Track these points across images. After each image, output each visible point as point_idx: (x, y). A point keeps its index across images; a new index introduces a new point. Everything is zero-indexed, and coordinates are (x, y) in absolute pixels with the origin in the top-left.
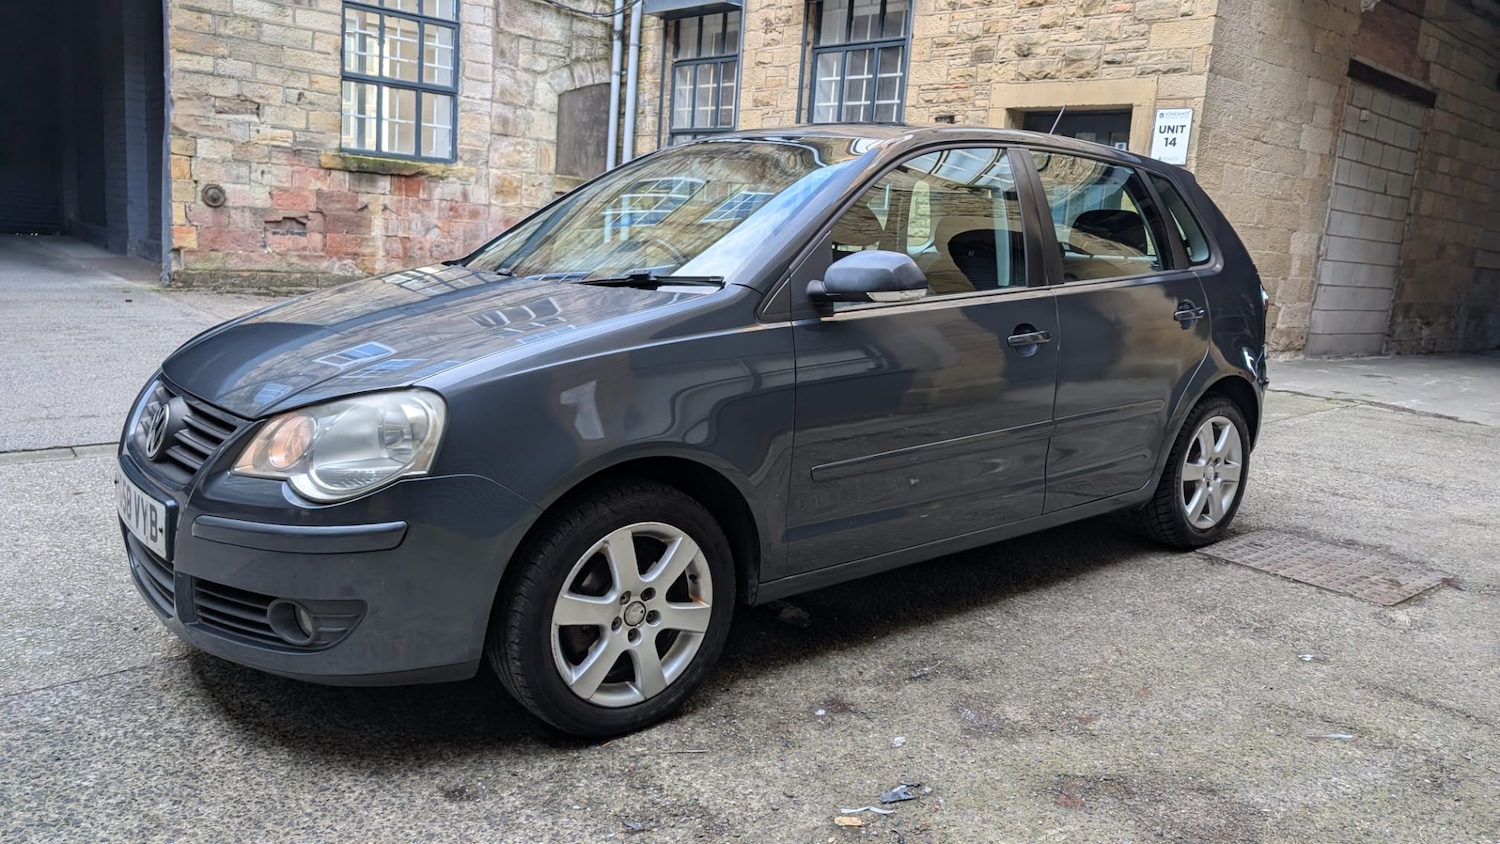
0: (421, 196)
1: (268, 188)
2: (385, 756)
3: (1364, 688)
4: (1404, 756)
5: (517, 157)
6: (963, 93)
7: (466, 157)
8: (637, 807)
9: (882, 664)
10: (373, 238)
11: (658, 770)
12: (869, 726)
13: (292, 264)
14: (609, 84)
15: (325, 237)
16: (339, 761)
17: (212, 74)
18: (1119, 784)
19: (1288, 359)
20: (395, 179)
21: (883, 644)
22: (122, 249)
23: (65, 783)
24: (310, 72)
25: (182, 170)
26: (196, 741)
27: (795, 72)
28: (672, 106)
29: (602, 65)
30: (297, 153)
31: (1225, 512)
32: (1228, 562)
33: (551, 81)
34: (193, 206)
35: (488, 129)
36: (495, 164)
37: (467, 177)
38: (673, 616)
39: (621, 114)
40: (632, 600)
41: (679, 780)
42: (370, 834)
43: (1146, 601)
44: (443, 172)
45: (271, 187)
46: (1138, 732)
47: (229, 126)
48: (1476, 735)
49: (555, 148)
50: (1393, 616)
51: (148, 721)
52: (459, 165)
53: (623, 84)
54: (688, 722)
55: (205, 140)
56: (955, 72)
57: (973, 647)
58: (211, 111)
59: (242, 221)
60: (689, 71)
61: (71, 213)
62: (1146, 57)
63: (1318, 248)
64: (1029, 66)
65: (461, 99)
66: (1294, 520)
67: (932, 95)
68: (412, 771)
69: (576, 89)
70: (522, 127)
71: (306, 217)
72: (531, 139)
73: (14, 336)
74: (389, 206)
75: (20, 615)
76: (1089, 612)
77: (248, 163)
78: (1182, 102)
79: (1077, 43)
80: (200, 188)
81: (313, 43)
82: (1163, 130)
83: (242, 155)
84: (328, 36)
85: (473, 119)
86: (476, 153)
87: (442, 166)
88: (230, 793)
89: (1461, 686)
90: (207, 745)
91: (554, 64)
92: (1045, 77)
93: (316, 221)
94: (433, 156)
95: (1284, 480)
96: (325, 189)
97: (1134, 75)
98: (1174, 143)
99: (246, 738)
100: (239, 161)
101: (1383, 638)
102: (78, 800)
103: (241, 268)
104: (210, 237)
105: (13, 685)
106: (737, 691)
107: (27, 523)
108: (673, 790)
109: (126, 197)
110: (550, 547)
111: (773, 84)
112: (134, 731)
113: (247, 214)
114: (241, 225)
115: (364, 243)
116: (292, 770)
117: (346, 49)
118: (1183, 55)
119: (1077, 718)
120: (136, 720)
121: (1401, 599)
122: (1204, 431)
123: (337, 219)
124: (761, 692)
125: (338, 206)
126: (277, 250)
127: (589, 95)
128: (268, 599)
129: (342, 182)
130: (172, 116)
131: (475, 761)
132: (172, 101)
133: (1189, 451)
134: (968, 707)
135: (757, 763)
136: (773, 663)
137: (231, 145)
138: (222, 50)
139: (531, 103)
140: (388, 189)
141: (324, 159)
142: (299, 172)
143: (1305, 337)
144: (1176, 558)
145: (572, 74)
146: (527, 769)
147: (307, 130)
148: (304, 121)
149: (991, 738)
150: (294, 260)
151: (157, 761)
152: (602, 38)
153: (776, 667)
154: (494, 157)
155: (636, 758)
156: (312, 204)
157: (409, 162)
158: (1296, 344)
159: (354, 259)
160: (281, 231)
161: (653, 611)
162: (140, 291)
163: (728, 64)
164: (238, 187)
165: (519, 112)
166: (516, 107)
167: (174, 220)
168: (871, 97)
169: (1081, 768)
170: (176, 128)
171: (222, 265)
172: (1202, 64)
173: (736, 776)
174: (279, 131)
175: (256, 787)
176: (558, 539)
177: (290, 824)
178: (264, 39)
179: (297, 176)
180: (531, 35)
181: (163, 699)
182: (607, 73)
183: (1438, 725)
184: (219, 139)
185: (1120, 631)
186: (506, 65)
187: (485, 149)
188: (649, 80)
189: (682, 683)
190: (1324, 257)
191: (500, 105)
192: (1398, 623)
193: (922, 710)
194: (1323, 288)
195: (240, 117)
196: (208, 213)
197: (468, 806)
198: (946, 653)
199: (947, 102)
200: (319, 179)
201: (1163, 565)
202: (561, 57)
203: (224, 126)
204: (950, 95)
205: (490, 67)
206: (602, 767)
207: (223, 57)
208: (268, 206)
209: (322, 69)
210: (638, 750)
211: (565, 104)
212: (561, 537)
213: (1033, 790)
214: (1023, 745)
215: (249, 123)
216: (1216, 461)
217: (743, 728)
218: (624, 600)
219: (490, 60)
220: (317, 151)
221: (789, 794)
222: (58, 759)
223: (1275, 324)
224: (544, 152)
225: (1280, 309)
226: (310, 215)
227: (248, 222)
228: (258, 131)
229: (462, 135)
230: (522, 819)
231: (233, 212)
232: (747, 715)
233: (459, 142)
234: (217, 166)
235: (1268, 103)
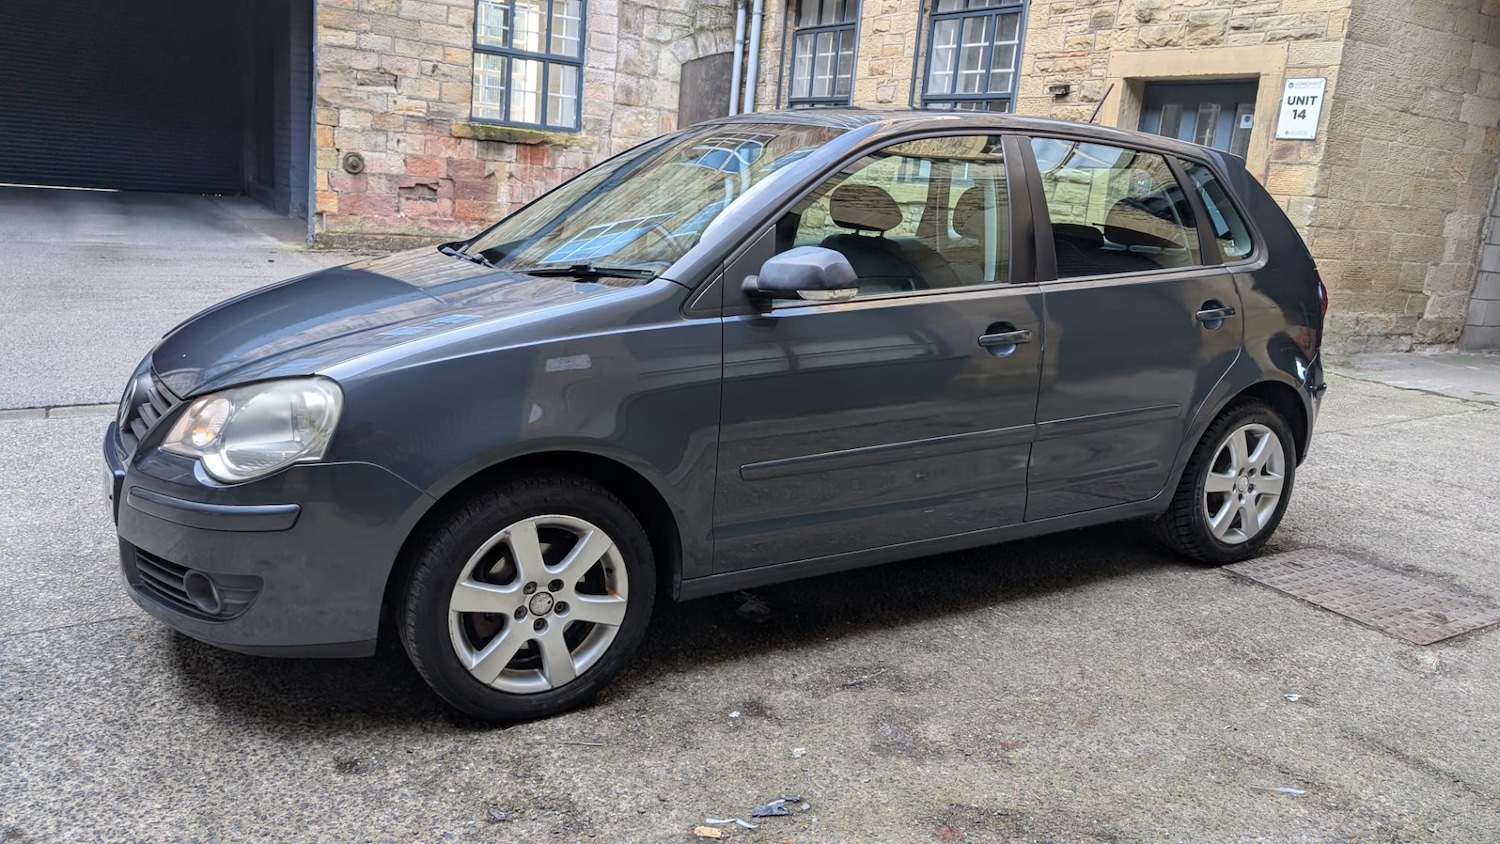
0: (545, 165)
1: (403, 155)
2: (301, 722)
3: (1346, 737)
4: (1356, 820)
5: (639, 127)
6: (1080, 62)
7: (590, 126)
8: (510, 796)
9: (822, 668)
10: (499, 204)
11: (546, 760)
12: (777, 733)
13: (422, 228)
14: (732, 53)
15: (454, 203)
16: (257, 723)
17: (354, 49)
18: (1013, 820)
19: (1436, 353)
20: (521, 148)
21: (833, 647)
22: (285, 211)
23: (17, 723)
24: (444, 45)
25: (326, 139)
26: (143, 692)
27: (911, 40)
28: (792, 75)
29: (726, 34)
30: (430, 122)
31: (1261, 527)
32: (1253, 582)
33: (675, 51)
34: (335, 172)
35: (612, 99)
36: (618, 133)
37: (589, 146)
38: (584, 608)
39: (742, 84)
40: (538, 590)
41: (563, 772)
42: (252, 797)
43: (1140, 620)
44: (567, 141)
45: (405, 155)
46: (1061, 765)
47: (369, 97)
48: (1455, 805)
49: (677, 117)
50: (1420, 657)
51: (113, 669)
52: (583, 134)
53: (745, 53)
54: (599, 712)
55: (347, 110)
56: (1072, 40)
57: (925, 657)
58: (353, 83)
59: (378, 187)
60: (809, 39)
61: (250, 176)
62: (1277, 22)
63: (1480, 231)
64: (1151, 32)
65: (586, 69)
66: (1355, 539)
67: (1048, 64)
68: (318, 738)
69: (699, 59)
70: (645, 96)
71: (437, 184)
72: (654, 108)
73: (158, 293)
74: (515, 174)
75: (49, 560)
76: (1069, 628)
77: (385, 132)
78: (1315, 70)
79: (1202, 7)
80: (342, 156)
81: (447, 17)
82: (1291, 101)
83: (380, 124)
84: (461, 10)
85: (597, 89)
86: (599, 122)
87: (566, 135)
88: (149, 746)
89: (1465, 745)
90: (151, 698)
91: (678, 33)
92: (1167, 44)
93: (445, 188)
94: (559, 125)
95: (1367, 491)
96: (455, 157)
97: (1263, 42)
98: (1303, 115)
99: (187, 694)
100: (377, 130)
101: (1397, 683)
102: (20, 740)
103: (376, 232)
104: (349, 201)
105: (16, 626)
106: (662, 684)
107: (94, 472)
108: (552, 782)
109: (289, 162)
110: (448, 535)
111: (890, 53)
112: (96, 678)
113: (384, 181)
114: (378, 191)
115: (490, 209)
116: (213, 728)
117: (479, 22)
118: (1318, 20)
119: (1001, 743)
120: (101, 668)
121: (1442, 638)
122: (1236, 440)
123: (466, 186)
124: (684, 690)
125: (467, 173)
126: (409, 215)
127: (712, 65)
128: (184, 570)
129: (470, 150)
130: (318, 88)
131: (380, 735)
132: (319, 74)
133: (1214, 460)
134: (890, 722)
135: (646, 762)
136: (709, 658)
137: (370, 116)
138: (365, 26)
139: (654, 73)
140: (515, 157)
141: (454, 128)
142: (430, 140)
143: (1460, 329)
144: (1197, 573)
145: (696, 43)
146: (424, 746)
147: (440, 100)
148: (438, 92)
149: (898, 757)
150: (425, 224)
151: (102, 709)
152: (726, 6)
153: (712, 663)
154: (617, 127)
155: (529, 746)
156: (443, 171)
157: (534, 131)
158: (1448, 336)
159: (480, 225)
160: (414, 197)
161: (564, 603)
162: (285, 252)
163: (847, 34)
164: (376, 155)
165: (642, 82)
166: (639, 76)
167: (318, 186)
168: (987, 66)
169: (978, 800)
170: (322, 100)
171: (359, 228)
172: (1338, 29)
173: (619, 773)
174: (414, 102)
175: (174, 742)
176: (456, 527)
177: (187, 782)
178: (403, 14)
179: (429, 144)
180: (656, 5)
181: (136, 649)
182: (730, 42)
183: (1414, 788)
184: (360, 109)
185: (1093, 651)
186: (630, 36)
187: (608, 118)
188: (771, 49)
189: (593, 675)
190: (1487, 241)
191: (624, 75)
192: (1422, 665)
193: (840, 720)
194: (1485, 275)
195: (379, 89)
196: (348, 179)
197: (353, 779)
198: (894, 662)
199: (1063, 71)
200: (449, 147)
201: (1177, 581)
202: (685, 27)
203: (364, 97)
204: (1067, 64)
205: (615, 37)
206: (495, 752)
207: (365, 32)
208: (402, 173)
209: (455, 41)
210: (537, 737)
211: (688, 73)
212: (458, 526)
213: (916, 818)
214: (929, 768)
215: (387, 94)
216: (1252, 472)
217: (650, 724)
218: (531, 590)
219: (616, 31)
220: (448, 121)
221: (662, 797)
222: (21, 699)
223: (1422, 314)
224: (665, 121)
225: (1428, 297)
226: (441, 181)
227: (384, 188)
228: (395, 102)
229: (586, 105)
230: (396, 799)
231: (370, 178)
232: (658, 711)
233: (583, 111)
234: (357, 135)
235: (1420, 71)
